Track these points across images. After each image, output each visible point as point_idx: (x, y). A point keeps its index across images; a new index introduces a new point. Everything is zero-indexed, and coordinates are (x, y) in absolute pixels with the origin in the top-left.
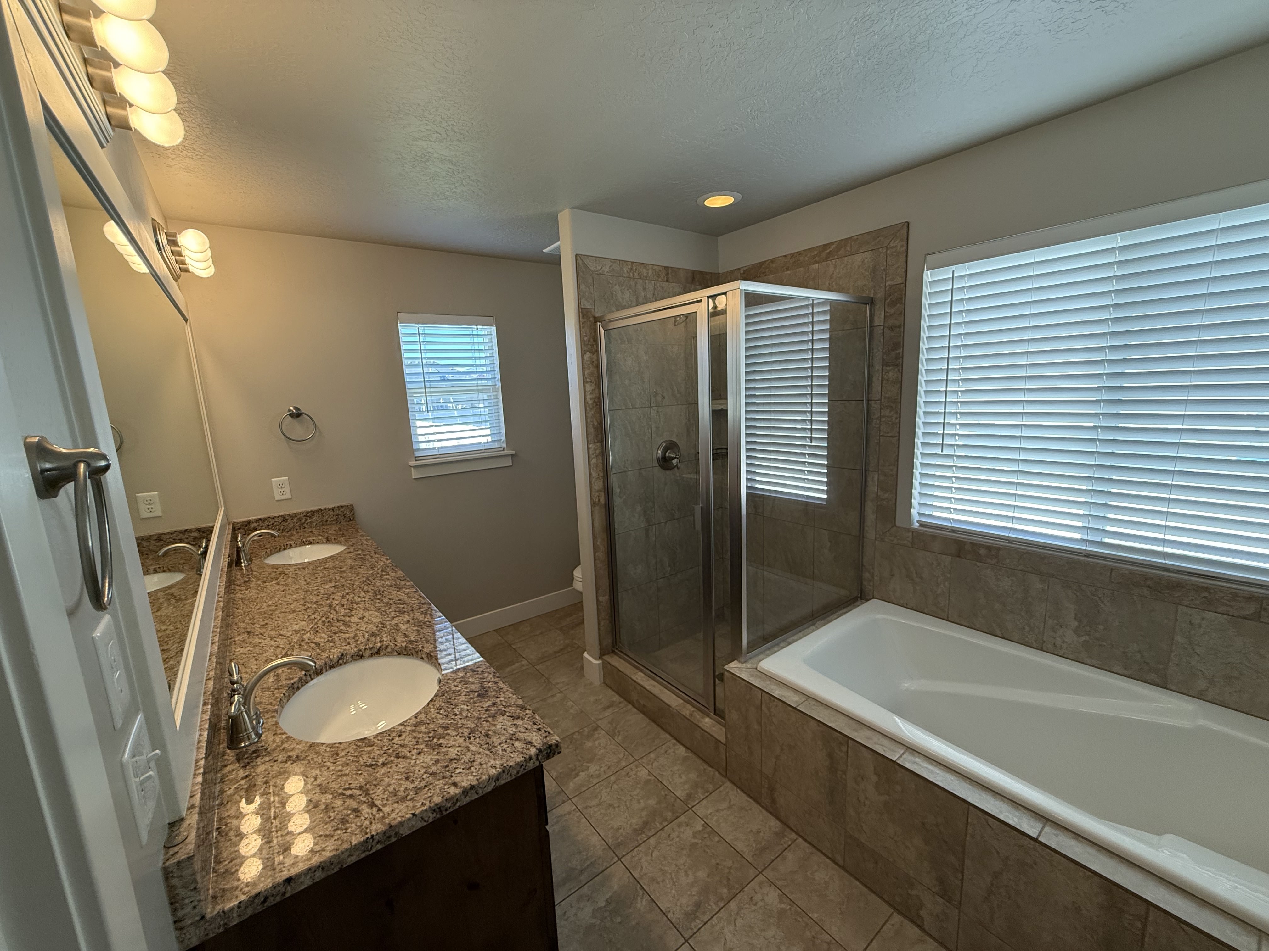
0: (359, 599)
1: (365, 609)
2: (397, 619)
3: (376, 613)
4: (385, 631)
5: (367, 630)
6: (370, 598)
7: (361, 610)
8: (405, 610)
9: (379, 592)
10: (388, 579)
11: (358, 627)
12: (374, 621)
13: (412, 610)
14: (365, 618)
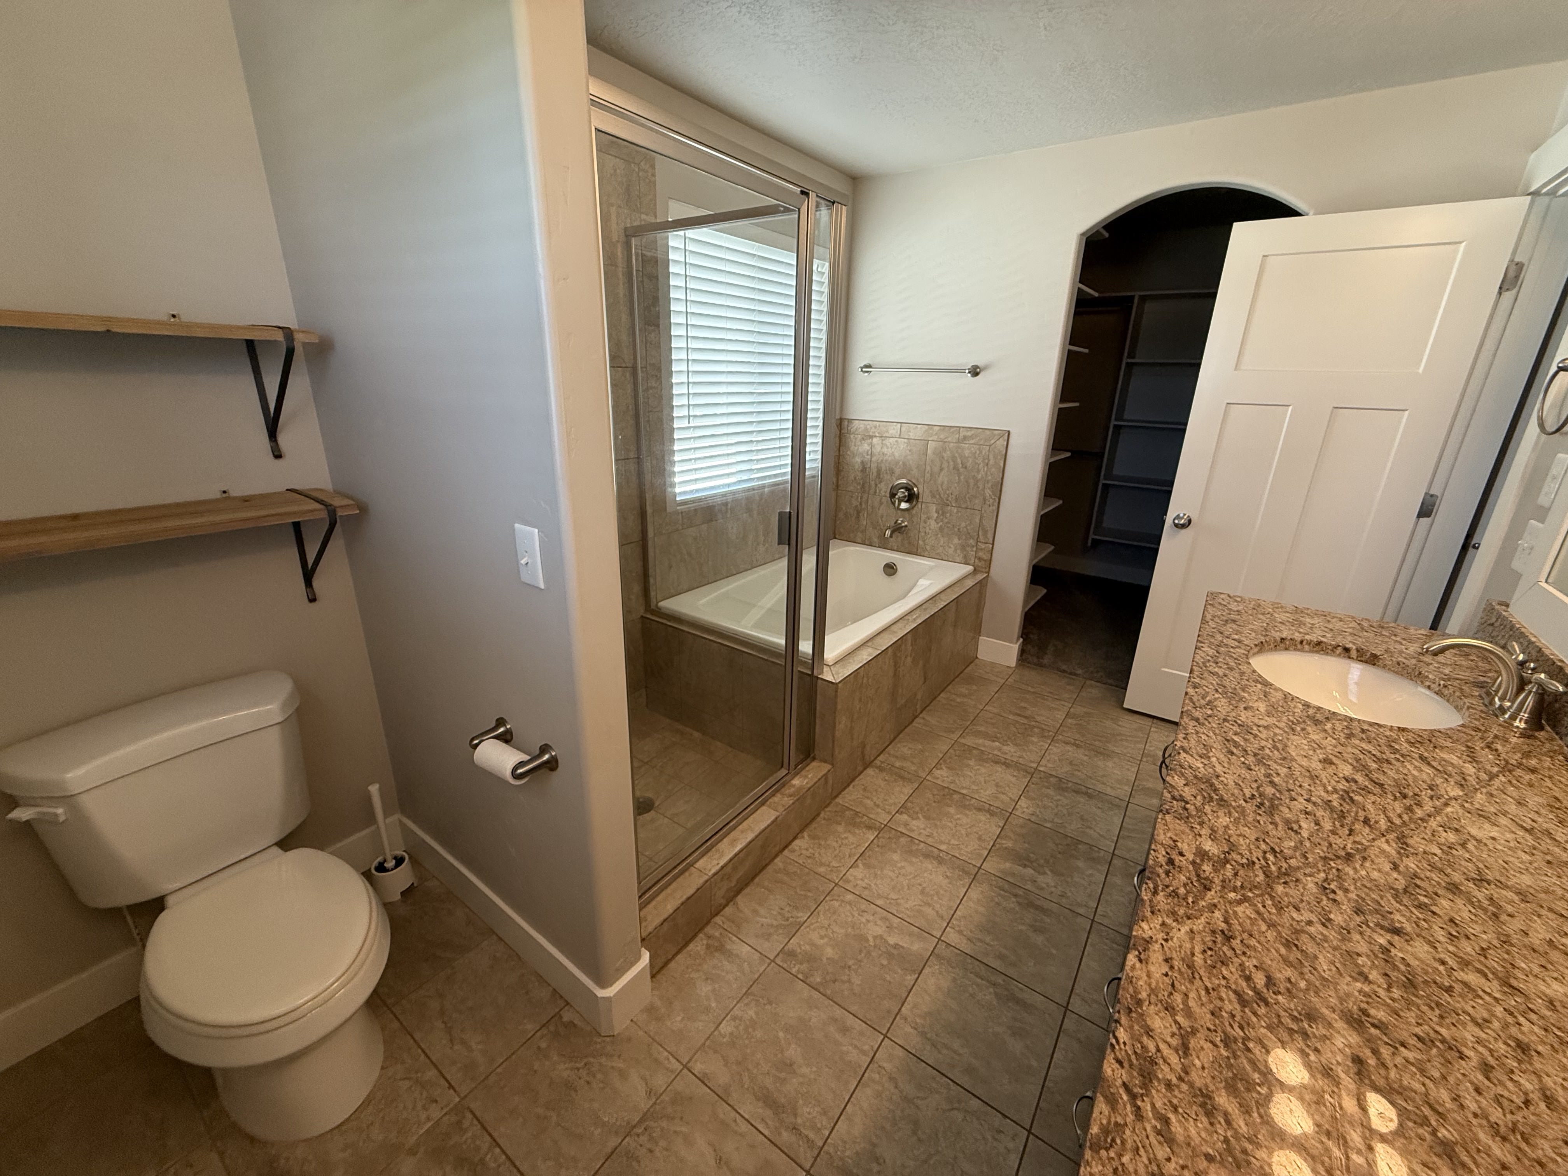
0: (1320, 813)
1: (1314, 777)
2: (1261, 723)
3: (1294, 754)
4: (1293, 716)
5: (1323, 735)
6: (1293, 799)
7: (1325, 781)
8: (1236, 728)
9: (1262, 804)
10: (1213, 835)
11: (1340, 749)
12: (1305, 742)
13: (1225, 720)
14: (1321, 756)
